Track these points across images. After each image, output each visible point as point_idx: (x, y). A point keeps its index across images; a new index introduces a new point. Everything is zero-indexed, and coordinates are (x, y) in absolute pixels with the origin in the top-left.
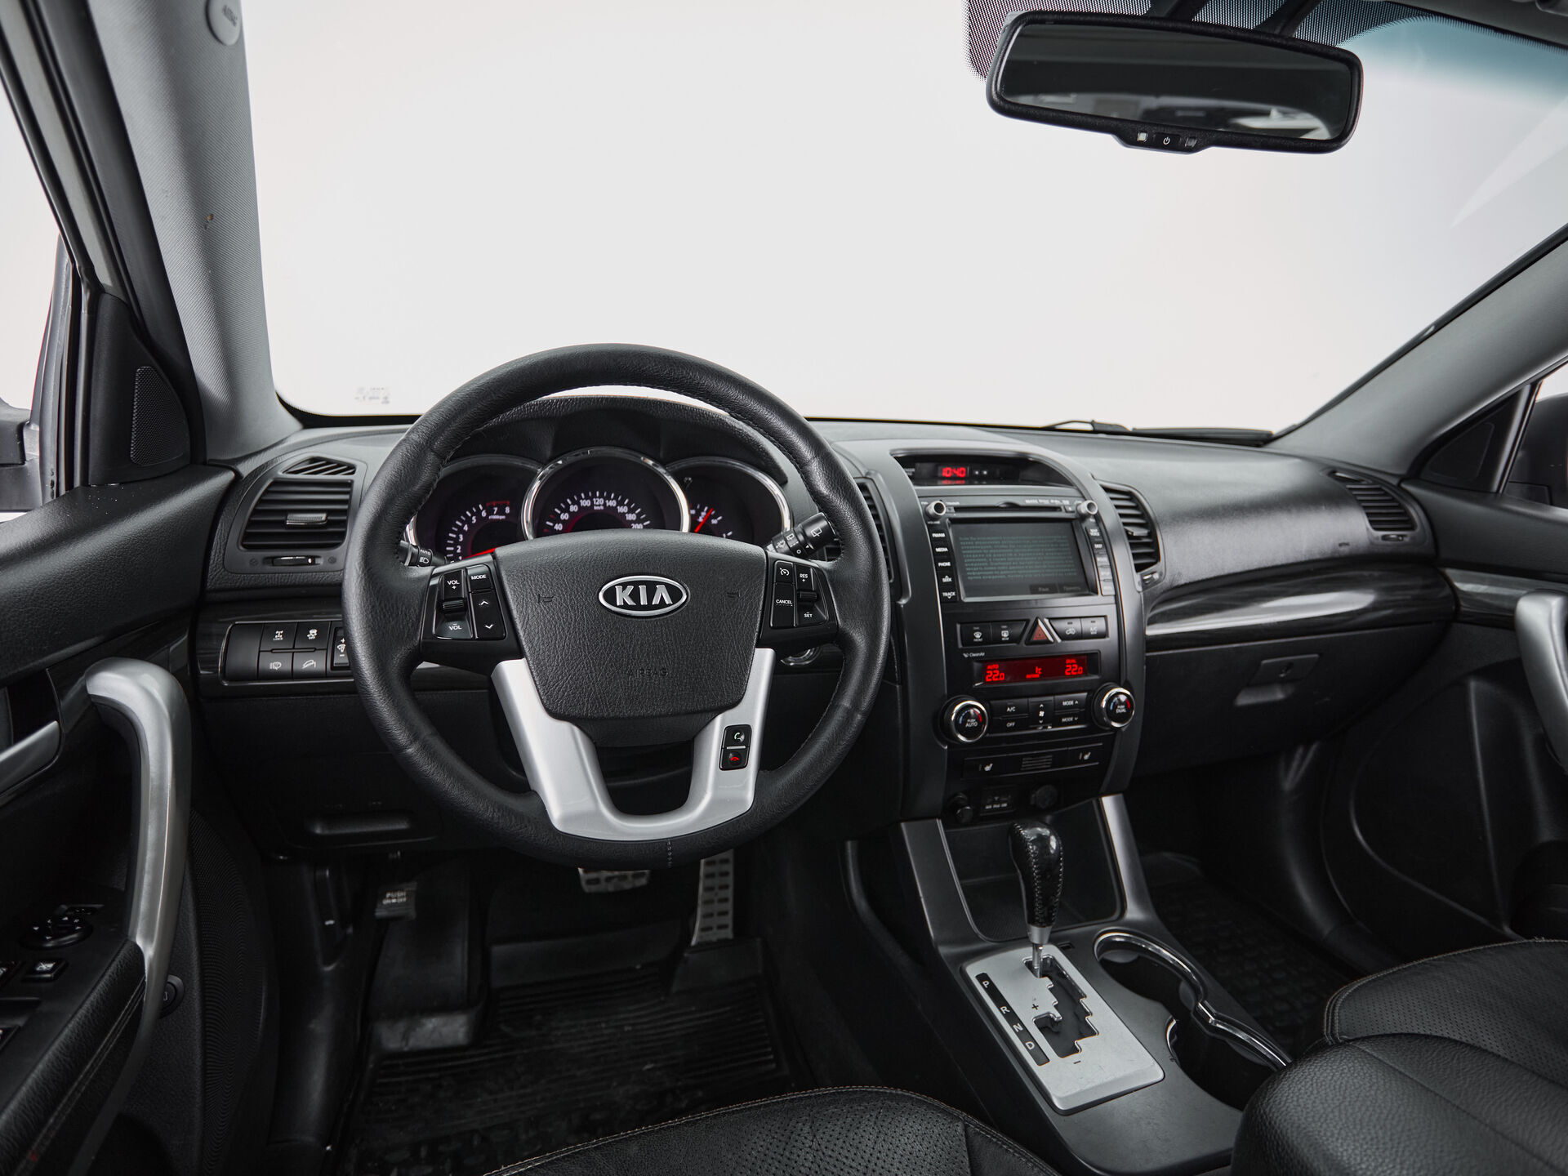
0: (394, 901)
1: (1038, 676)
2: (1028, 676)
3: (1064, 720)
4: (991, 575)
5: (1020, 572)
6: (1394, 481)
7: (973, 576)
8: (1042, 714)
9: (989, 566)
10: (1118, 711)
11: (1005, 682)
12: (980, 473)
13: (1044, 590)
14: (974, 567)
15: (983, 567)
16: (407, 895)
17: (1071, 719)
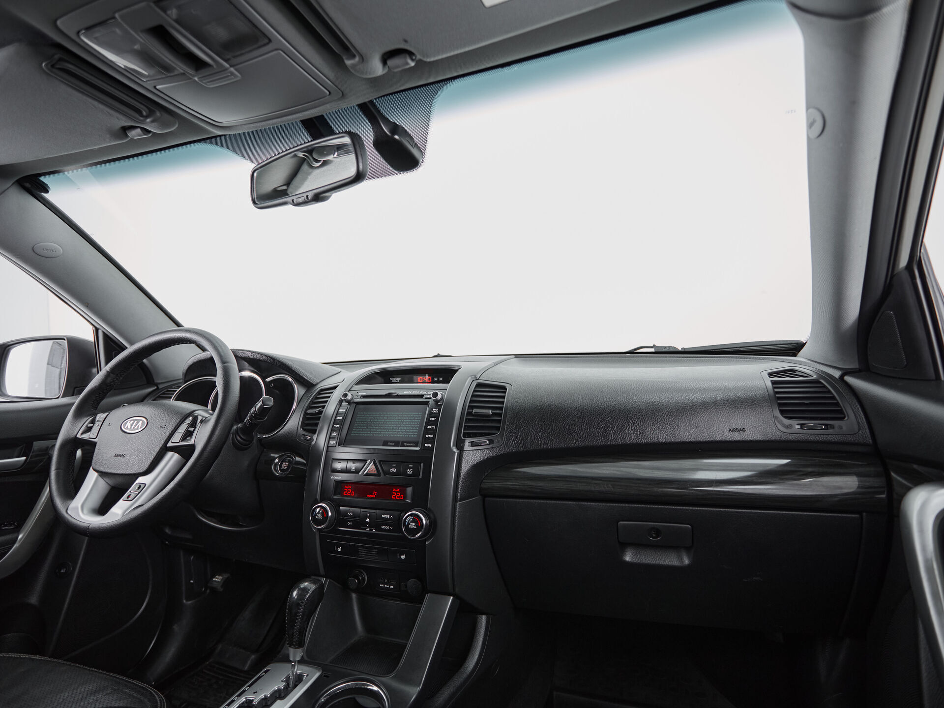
0: (217, 580)
1: (374, 496)
2: (368, 496)
3: (383, 527)
4: (365, 434)
5: (382, 433)
6: (837, 374)
7: (354, 433)
8: (368, 520)
9: (367, 429)
10: (410, 526)
11: (353, 497)
12: (438, 379)
13: (391, 444)
14: (357, 429)
15: (362, 429)
16: (222, 579)
17: (388, 528)
